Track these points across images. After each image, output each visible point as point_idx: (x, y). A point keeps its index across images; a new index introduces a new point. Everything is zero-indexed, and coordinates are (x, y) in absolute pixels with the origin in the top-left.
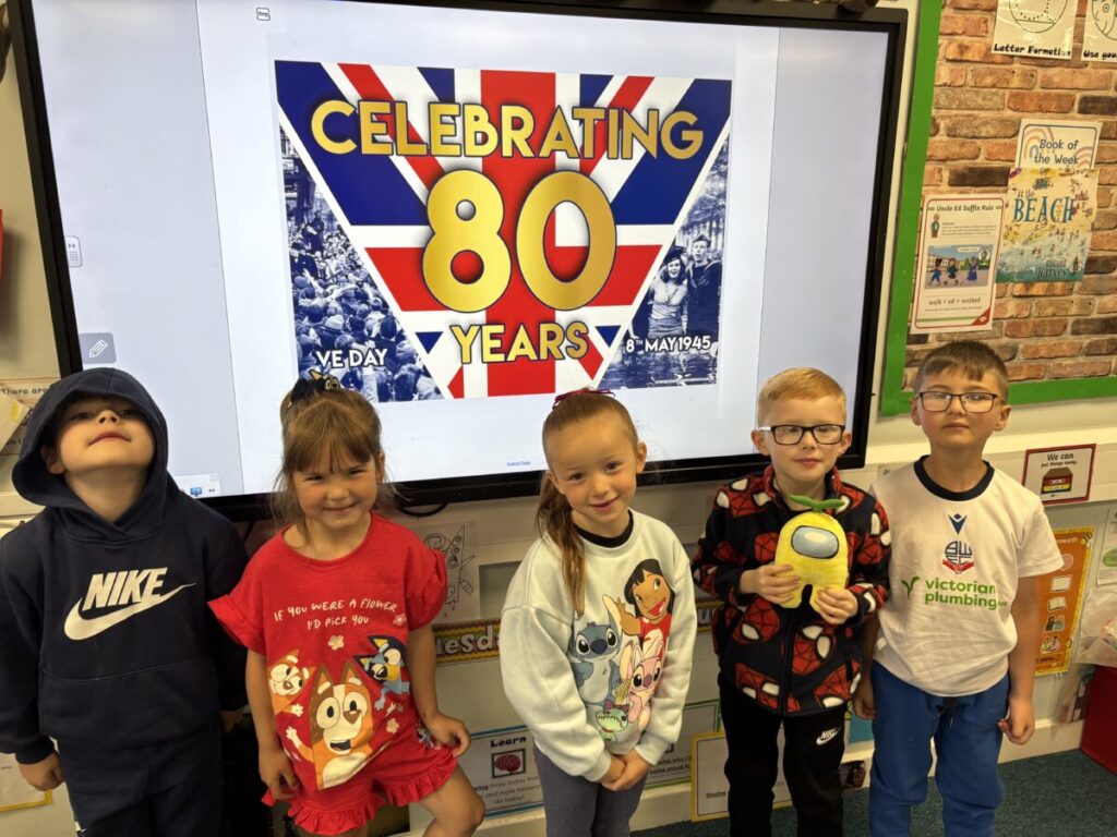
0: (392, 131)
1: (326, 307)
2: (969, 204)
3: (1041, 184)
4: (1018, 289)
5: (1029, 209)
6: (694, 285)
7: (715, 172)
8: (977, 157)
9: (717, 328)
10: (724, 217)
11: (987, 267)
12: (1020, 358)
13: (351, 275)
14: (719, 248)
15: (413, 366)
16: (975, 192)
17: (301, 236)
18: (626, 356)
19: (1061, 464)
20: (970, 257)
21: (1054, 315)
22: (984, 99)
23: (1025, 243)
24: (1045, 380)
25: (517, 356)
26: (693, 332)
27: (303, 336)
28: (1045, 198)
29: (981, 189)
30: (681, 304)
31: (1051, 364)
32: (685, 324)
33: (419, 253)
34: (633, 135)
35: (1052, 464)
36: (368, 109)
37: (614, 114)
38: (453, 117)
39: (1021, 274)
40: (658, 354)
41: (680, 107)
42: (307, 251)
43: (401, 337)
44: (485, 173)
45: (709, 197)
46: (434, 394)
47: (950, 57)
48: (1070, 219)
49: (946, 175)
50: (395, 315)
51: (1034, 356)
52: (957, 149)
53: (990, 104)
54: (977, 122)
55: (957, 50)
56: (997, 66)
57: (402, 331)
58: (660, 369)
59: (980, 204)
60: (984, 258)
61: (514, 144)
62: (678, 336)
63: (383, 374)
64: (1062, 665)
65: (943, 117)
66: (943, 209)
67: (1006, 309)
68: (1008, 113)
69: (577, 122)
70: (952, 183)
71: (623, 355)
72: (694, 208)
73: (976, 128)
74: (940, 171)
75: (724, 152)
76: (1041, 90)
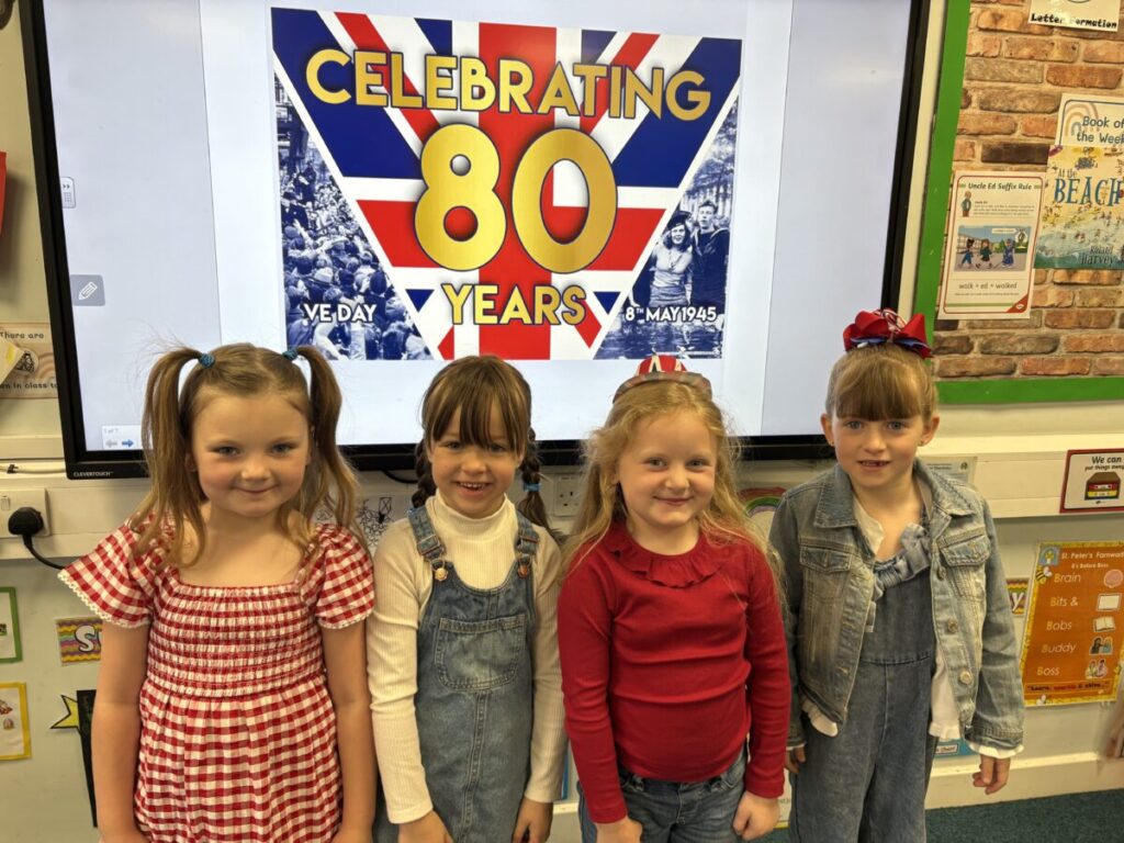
0: (387, 83)
1: (316, 259)
2: (1004, 182)
3: (1084, 163)
4: (1060, 275)
5: (1071, 190)
6: (700, 253)
7: (723, 135)
8: (1013, 132)
9: (723, 299)
10: (732, 183)
11: (1025, 251)
12: (1062, 351)
13: (341, 228)
14: (727, 215)
15: (401, 323)
16: (1011, 170)
17: (292, 186)
18: (625, 324)
19: (1106, 468)
20: (1005, 239)
21: (1100, 306)
22: (1021, 71)
23: (1067, 226)
24: (1091, 376)
25: (511, 319)
26: (699, 302)
27: (292, 287)
28: (1089, 179)
29: (1018, 166)
30: (686, 272)
31: (1097, 359)
32: (689, 294)
33: (411, 208)
34: (636, 94)
35: (1097, 467)
36: (363, 59)
37: (616, 71)
38: (450, 70)
39: (1063, 260)
40: (659, 324)
41: (686, 67)
42: (299, 201)
43: (391, 293)
44: (482, 128)
45: (717, 161)
46: (424, 355)
47: (983, 26)
48: (1117, 202)
49: (979, 150)
50: (385, 270)
51: (1077, 349)
52: (989, 124)
53: (1025, 76)
54: (1013, 95)
55: (991, 19)
56: (1035, 37)
57: (392, 287)
58: (662, 340)
59: (1016, 182)
60: (1021, 240)
61: (512, 99)
62: (681, 306)
63: (372, 331)
64: (1109, 693)
65: (975, 89)
66: (975, 186)
67: (1046, 297)
68: (1047, 87)
69: (579, 78)
70: (986, 160)
71: (623, 324)
72: (701, 172)
73: (1013, 101)
74: (972, 146)
75: (732, 115)
76: (1083, 64)
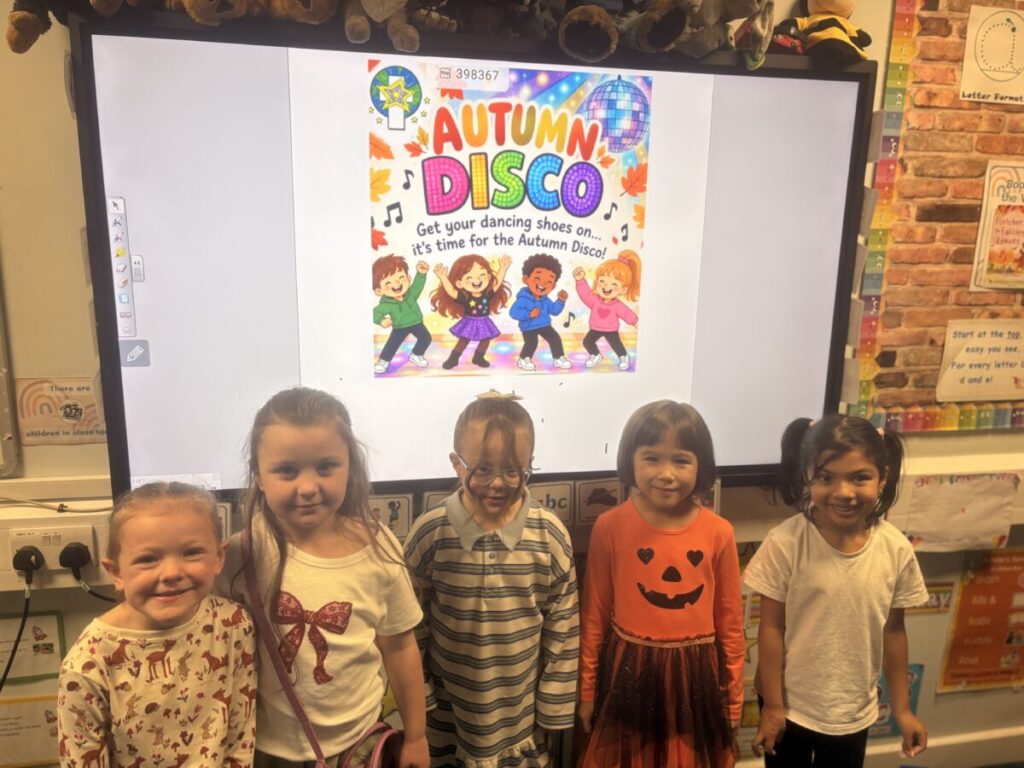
8: (944, 195)
16: (942, 227)
22: (952, 141)
47: (919, 103)
49: (913, 211)
52: (924, 188)
53: (956, 146)
54: (945, 162)
55: (925, 97)
56: (964, 112)
64: (1020, 678)
65: (911, 158)
68: (975, 155)
70: (919, 219)
73: (944, 168)
74: (908, 207)
76: (1008, 134)
